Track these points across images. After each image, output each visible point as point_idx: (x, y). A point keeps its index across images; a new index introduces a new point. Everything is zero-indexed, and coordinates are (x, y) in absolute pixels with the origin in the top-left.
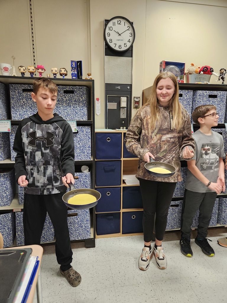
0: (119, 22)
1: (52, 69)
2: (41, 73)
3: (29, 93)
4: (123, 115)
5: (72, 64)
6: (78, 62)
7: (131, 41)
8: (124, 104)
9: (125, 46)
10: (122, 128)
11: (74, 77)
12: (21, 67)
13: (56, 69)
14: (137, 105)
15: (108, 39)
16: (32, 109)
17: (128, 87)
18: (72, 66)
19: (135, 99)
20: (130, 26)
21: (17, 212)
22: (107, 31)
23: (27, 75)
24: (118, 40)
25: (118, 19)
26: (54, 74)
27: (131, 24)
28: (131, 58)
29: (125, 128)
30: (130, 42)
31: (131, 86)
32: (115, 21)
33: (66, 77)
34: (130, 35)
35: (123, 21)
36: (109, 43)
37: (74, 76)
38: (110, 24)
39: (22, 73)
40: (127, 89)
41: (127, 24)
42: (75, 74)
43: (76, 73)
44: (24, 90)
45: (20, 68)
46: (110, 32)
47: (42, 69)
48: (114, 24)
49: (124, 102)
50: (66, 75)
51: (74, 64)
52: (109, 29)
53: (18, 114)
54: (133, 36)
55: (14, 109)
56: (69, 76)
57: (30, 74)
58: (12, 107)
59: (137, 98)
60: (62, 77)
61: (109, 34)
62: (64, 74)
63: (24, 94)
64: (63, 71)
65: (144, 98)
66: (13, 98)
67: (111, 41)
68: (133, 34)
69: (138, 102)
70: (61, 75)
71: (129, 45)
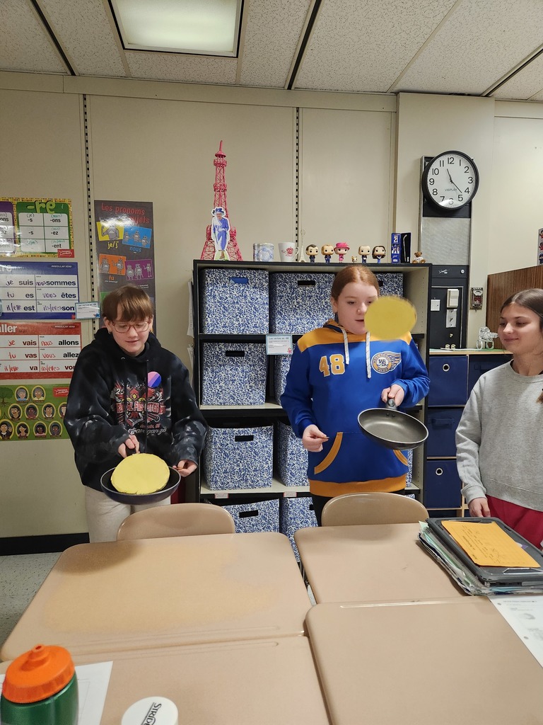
0: (450, 161)
1: (362, 248)
2: (341, 256)
3: (307, 288)
4: (451, 323)
5: (393, 239)
6: (403, 235)
7: (471, 190)
8: (453, 301)
9: (460, 199)
10: (447, 346)
11: (395, 260)
12: (312, 246)
13: (368, 248)
14: (477, 302)
15: (431, 188)
16: (310, 315)
17: (463, 271)
18: (392, 241)
19: (475, 292)
20: (470, 166)
21: (289, 498)
22: (430, 176)
23: (320, 259)
24: (448, 190)
25: (449, 156)
26: (363, 256)
27: (471, 161)
28: (467, 220)
29: (453, 346)
30: (468, 192)
31: (467, 268)
32: (445, 158)
33: (382, 261)
34: (469, 180)
35: (457, 158)
36: (432, 195)
37: (395, 258)
38: (435, 165)
39: (311, 256)
40: (460, 276)
41: (465, 163)
42: (396, 254)
43: (398, 252)
44: (301, 283)
45: (310, 248)
46: (434, 177)
47: (347, 249)
48: (442, 164)
49: (454, 297)
50: (383, 256)
51: (396, 238)
52: (434, 172)
53: (287, 323)
54: (474, 182)
55: (281, 314)
56: (387, 260)
57: (326, 257)
58: (279, 312)
59: (478, 290)
60: (375, 261)
61: (432, 181)
62: (379, 256)
63: (301, 290)
64: (380, 251)
65: (491, 288)
66: (281, 297)
67: (436, 191)
68: (474, 179)
69: (479, 298)
70: (375, 257)
71: (466, 197)
